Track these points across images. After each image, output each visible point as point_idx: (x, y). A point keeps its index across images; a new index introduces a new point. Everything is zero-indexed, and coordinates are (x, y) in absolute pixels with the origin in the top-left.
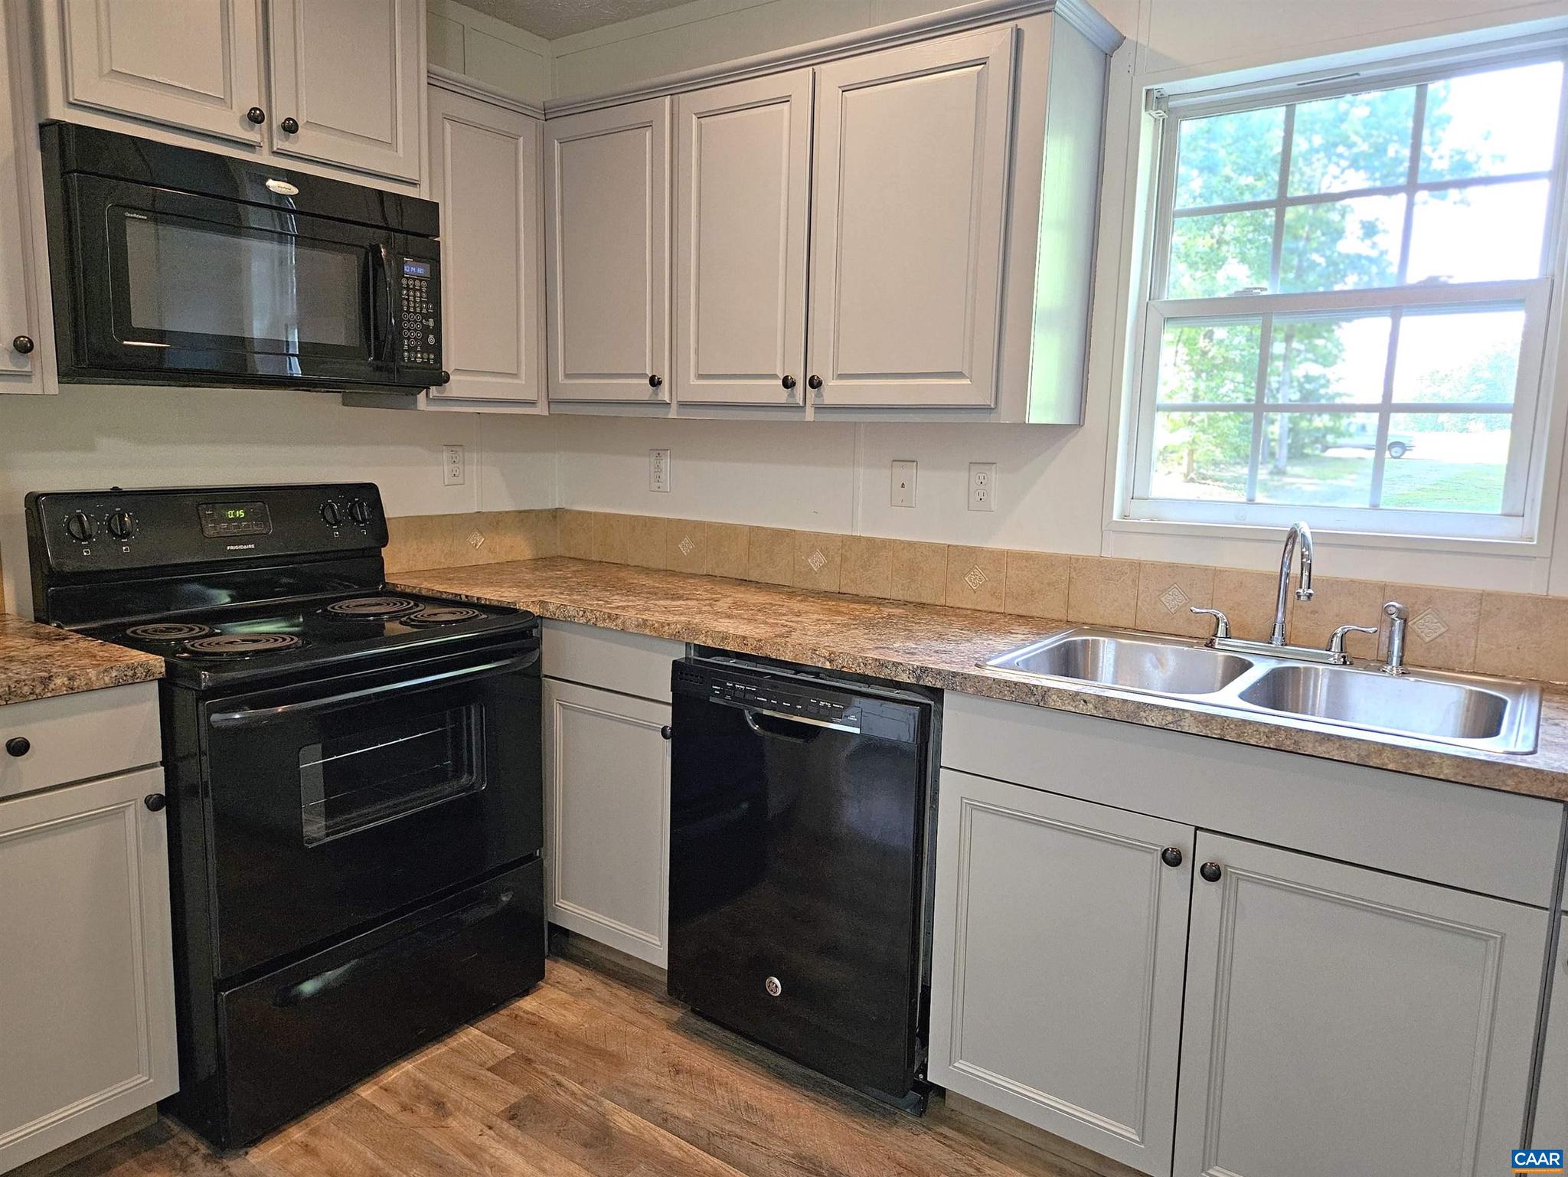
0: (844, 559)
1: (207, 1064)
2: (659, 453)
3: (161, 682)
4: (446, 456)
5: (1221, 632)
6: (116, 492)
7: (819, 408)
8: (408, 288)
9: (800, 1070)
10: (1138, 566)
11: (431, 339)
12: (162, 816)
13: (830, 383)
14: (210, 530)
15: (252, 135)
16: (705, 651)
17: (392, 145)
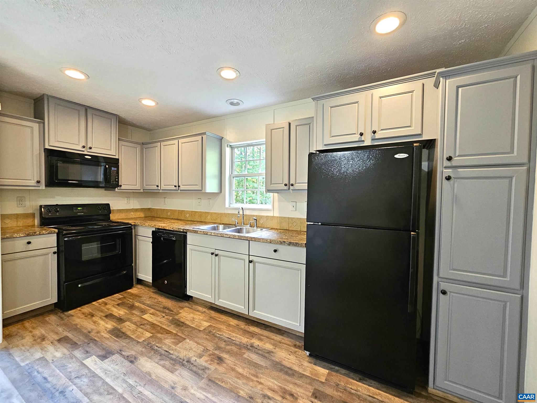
0: (192, 215)
1: (62, 298)
2: (165, 198)
3: (57, 234)
4: (126, 199)
5: (236, 223)
6: (57, 205)
7: (180, 190)
8: (112, 172)
9: (172, 297)
10: (229, 214)
11: (117, 180)
12: (56, 255)
13: (181, 186)
14: (75, 211)
15: (84, 149)
16: (158, 229)
17: (111, 150)
